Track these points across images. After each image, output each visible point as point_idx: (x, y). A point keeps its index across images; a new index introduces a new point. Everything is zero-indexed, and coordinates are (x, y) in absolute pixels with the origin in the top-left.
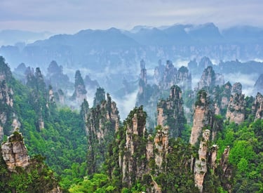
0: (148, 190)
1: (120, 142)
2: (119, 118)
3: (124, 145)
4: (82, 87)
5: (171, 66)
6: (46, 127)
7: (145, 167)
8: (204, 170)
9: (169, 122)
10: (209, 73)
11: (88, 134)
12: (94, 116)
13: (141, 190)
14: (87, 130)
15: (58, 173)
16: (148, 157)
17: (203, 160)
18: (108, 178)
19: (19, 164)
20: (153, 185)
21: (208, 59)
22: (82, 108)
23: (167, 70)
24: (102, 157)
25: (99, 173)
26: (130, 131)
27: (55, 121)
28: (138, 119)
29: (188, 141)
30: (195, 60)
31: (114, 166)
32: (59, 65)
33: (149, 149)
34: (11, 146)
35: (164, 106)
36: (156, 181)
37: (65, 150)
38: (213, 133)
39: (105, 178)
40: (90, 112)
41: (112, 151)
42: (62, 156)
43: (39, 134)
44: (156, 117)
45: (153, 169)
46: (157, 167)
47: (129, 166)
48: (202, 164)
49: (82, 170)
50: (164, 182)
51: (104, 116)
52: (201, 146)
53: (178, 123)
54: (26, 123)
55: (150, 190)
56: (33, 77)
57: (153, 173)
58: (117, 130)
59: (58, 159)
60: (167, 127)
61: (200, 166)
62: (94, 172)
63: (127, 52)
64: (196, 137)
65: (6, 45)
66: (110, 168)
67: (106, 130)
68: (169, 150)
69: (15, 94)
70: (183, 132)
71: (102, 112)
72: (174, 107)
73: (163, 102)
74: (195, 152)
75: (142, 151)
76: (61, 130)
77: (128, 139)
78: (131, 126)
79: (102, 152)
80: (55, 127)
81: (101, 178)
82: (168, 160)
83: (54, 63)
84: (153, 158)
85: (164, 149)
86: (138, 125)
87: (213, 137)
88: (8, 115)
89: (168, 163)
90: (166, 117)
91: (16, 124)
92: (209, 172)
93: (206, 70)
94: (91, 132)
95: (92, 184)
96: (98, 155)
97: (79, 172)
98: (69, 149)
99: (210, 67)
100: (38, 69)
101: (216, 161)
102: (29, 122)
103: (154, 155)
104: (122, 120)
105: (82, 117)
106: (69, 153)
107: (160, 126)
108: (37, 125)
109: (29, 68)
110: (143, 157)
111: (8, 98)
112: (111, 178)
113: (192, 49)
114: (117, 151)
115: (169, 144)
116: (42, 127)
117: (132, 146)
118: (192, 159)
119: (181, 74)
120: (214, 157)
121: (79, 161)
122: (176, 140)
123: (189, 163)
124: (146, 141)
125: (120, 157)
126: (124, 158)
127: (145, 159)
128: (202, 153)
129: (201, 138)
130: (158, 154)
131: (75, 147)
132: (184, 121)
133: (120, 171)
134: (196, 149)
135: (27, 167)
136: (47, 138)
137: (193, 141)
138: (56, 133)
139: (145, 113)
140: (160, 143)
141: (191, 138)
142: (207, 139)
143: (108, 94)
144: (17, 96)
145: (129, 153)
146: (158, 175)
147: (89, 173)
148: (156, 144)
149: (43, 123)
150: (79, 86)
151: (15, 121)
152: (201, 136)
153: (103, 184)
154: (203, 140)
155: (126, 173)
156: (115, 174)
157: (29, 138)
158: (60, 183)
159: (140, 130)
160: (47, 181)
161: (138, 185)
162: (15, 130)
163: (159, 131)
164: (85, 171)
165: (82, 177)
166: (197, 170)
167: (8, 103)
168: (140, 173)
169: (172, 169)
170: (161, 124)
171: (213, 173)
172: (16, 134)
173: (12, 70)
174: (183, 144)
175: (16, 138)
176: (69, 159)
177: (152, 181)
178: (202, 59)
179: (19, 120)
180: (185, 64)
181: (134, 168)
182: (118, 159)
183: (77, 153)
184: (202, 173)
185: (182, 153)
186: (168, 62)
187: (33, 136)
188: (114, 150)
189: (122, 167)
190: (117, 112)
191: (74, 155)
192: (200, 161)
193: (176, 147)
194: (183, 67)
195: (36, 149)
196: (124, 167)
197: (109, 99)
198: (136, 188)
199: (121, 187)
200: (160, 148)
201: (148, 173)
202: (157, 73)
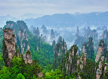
0: (76, 78)
1: (66, 58)
2: (67, 49)
3: (68, 59)
4: (53, 35)
5: (89, 29)
6: (39, 49)
7: (76, 69)
8: (101, 73)
9: (87, 52)
10: (106, 33)
11: (54, 54)
12: (57, 47)
13: (73, 78)
14: (54, 52)
15: (42, 67)
16: (77, 65)
17: (100, 69)
18: (61, 71)
19: (29, 62)
20: (78, 77)
21: (105, 27)
22: (53, 43)
23: (88, 31)
24: (59, 63)
25: (57, 69)
26: (71, 54)
27: (42, 48)
28: (75, 50)
29: (94, 60)
30: (100, 27)
31: (63, 67)
32: (45, 27)
33: (78, 62)
34: (27, 55)
35: (85, 45)
36: (80, 75)
37: (45, 59)
38: (106, 58)
39: (59, 71)
40: (55, 45)
41: (63, 61)
42: (44, 61)
43: (36, 52)
44: (82, 50)
45: (79, 70)
46: (81, 70)
47: (69, 68)
48: (100, 71)
49: (51, 67)
50: (83, 76)
51: (61, 47)
52: (100, 63)
53: (91, 52)
54: (32, 47)
55: (77, 78)
56: (36, 31)
57: (79, 72)
58: (66, 53)
59: (43, 62)
60: (86, 54)
61: (99, 71)
62: (55, 68)
63: (72, 23)
64: (98, 59)
65: (27, 19)
66: (62, 68)
67: (61, 53)
68: (86, 63)
69: (29, 37)
70: (93, 56)
71: (60, 45)
72: (89, 46)
73: (85, 44)
74: (97, 65)
75: (75, 62)
76: (44, 51)
77: (70, 57)
78: (72, 52)
79: (59, 61)
80: (42, 50)
81: (58, 71)
82: (85, 67)
83: (43, 26)
84: (79, 66)
85: (84, 62)
86: (74, 52)
87: (106, 60)
88: (26, 44)
89: (85, 68)
90: (86, 50)
91: (29, 47)
92: (102, 74)
93: (104, 31)
94: (56, 53)
95: (54, 73)
96: (57, 62)
97: (50, 68)
98: (47, 58)
99: (106, 30)
100: (38, 28)
101: (106, 70)
102: (33, 47)
103: (80, 64)
104: (68, 49)
105: (53, 47)
106: (47, 60)
107: (83, 53)
108: (36, 49)
109: (34, 27)
110: (75, 65)
111: (27, 38)
112: (62, 71)
113: (99, 22)
114: (65, 61)
115: (86, 61)
116: (38, 49)
117: (71, 60)
118: (96, 68)
119: (93, 33)
120: (105, 68)
121: (50, 63)
122: (89, 59)
123: (94, 70)
124: (77, 59)
125: (66, 64)
126: (68, 64)
127: (76, 66)
128: (100, 66)
129: (100, 60)
130: (82, 64)
131: (49, 58)
132: (93, 52)
133: (65, 69)
134: (98, 64)
135: (31, 63)
136: (39, 54)
137: (96, 60)
138: (42, 52)
139: (77, 47)
140: (83, 60)
141: (96, 59)
142: (103, 60)
143: (63, 39)
144: (30, 37)
145: (70, 63)
146: (81, 73)
147: (54, 68)
148: (81, 60)
149: (38, 48)
150: (52, 35)
151: (28, 46)
152: (100, 59)
153: (58, 74)
154: (101, 60)
155: (68, 71)
156: (63, 70)
157: (33, 53)
158: (43, 71)
159: (75, 54)
160: (38, 69)
161: (72, 76)
162: (28, 50)
163: (83, 55)
164: (52, 68)
165: (51, 70)
166: (97, 73)
167: (26, 39)
168: (73, 71)
169: (87, 71)
170: (84, 52)
171: (104, 75)
172: (28, 51)
173: (28, 28)
174: (92, 61)
175: (28, 52)
176: (47, 62)
177: (78, 75)
178: (103, 27)
179: (30, 46)
180: (95, 29)
181: (71, 69)
182: (65, 64)
183: (50, 60)
184: (99, 74)
185: (92, 65)
186: (88, 27)
187: (34, 52)
188: (64, 61)
189: (66, 68)
190: (66, 46)
191: (48, 61)
192: (99, 69)
193: (89, 62)
194: (94, 30)
195: (35, 57)
196: (67, 68)
197: (64, 41)
198: (71, 77)
199: (65, 75)
200: (82, 62)
201: (77, 71)
202: (83, 32)
